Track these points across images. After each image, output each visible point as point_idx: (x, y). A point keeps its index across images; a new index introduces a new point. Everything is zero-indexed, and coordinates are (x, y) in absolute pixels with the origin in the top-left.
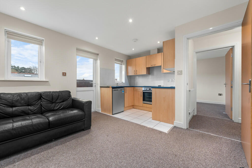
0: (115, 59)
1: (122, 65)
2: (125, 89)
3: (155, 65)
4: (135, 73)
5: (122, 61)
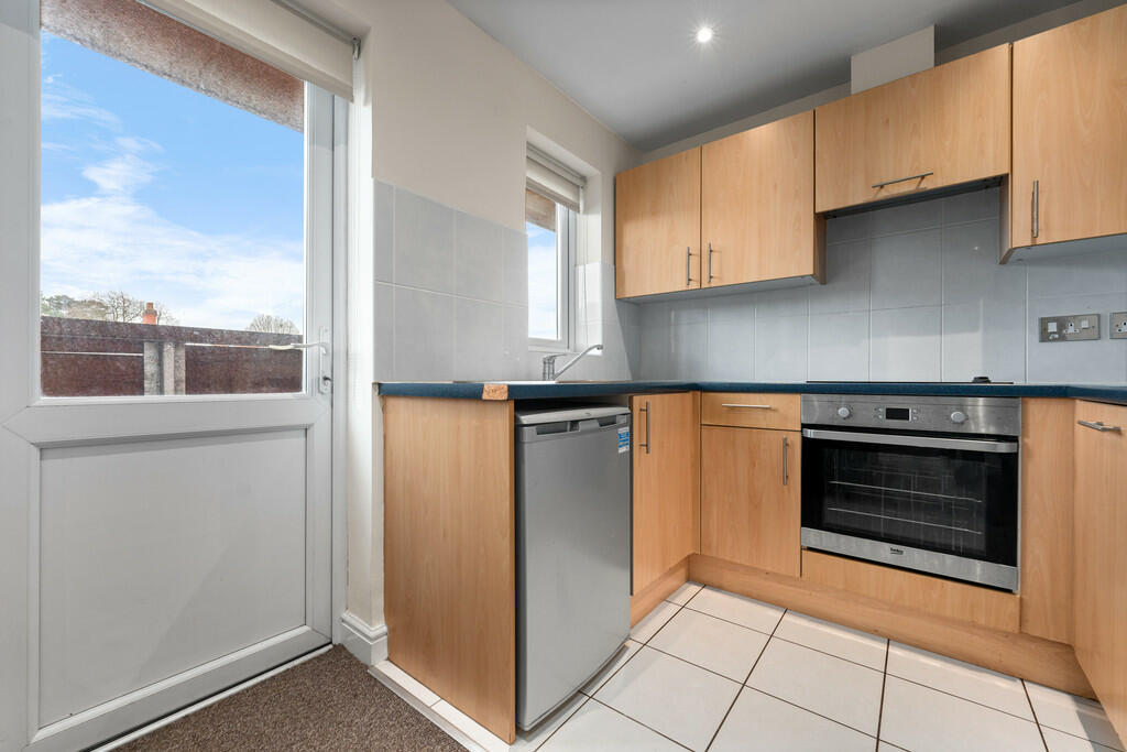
0: (531, 147)
1: (581, 217)
2: (641, 410)
3: (923, 177)
4: (694, 275)
5: (579, 182)
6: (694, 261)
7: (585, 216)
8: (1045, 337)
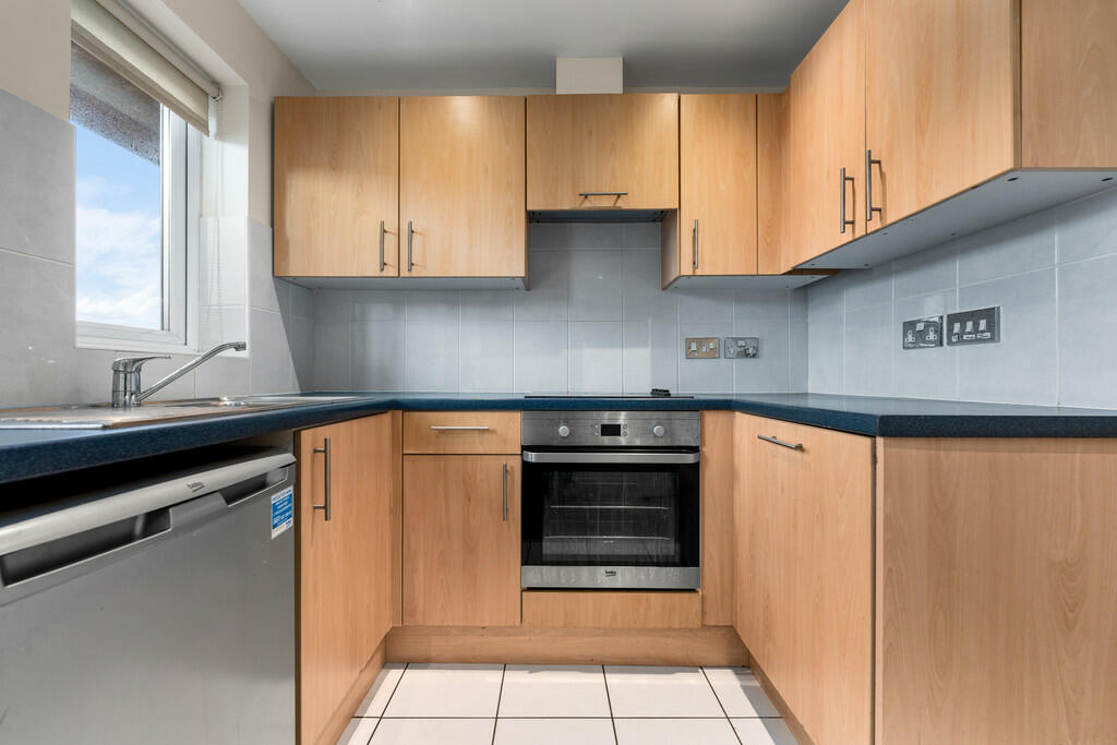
2: (315, 451)
3: (619, 195)
4: (390, 258)
5: (209, 89)
6: (390, 241)
7: (220, 143)
8: (690, 355)
